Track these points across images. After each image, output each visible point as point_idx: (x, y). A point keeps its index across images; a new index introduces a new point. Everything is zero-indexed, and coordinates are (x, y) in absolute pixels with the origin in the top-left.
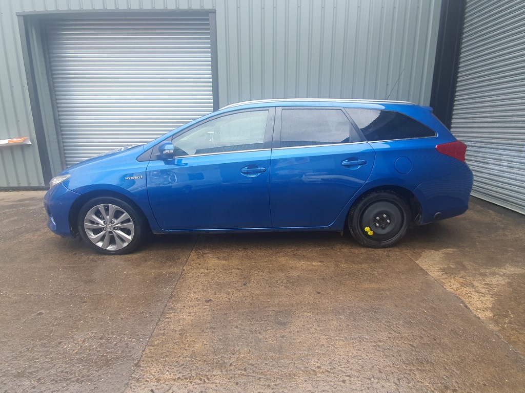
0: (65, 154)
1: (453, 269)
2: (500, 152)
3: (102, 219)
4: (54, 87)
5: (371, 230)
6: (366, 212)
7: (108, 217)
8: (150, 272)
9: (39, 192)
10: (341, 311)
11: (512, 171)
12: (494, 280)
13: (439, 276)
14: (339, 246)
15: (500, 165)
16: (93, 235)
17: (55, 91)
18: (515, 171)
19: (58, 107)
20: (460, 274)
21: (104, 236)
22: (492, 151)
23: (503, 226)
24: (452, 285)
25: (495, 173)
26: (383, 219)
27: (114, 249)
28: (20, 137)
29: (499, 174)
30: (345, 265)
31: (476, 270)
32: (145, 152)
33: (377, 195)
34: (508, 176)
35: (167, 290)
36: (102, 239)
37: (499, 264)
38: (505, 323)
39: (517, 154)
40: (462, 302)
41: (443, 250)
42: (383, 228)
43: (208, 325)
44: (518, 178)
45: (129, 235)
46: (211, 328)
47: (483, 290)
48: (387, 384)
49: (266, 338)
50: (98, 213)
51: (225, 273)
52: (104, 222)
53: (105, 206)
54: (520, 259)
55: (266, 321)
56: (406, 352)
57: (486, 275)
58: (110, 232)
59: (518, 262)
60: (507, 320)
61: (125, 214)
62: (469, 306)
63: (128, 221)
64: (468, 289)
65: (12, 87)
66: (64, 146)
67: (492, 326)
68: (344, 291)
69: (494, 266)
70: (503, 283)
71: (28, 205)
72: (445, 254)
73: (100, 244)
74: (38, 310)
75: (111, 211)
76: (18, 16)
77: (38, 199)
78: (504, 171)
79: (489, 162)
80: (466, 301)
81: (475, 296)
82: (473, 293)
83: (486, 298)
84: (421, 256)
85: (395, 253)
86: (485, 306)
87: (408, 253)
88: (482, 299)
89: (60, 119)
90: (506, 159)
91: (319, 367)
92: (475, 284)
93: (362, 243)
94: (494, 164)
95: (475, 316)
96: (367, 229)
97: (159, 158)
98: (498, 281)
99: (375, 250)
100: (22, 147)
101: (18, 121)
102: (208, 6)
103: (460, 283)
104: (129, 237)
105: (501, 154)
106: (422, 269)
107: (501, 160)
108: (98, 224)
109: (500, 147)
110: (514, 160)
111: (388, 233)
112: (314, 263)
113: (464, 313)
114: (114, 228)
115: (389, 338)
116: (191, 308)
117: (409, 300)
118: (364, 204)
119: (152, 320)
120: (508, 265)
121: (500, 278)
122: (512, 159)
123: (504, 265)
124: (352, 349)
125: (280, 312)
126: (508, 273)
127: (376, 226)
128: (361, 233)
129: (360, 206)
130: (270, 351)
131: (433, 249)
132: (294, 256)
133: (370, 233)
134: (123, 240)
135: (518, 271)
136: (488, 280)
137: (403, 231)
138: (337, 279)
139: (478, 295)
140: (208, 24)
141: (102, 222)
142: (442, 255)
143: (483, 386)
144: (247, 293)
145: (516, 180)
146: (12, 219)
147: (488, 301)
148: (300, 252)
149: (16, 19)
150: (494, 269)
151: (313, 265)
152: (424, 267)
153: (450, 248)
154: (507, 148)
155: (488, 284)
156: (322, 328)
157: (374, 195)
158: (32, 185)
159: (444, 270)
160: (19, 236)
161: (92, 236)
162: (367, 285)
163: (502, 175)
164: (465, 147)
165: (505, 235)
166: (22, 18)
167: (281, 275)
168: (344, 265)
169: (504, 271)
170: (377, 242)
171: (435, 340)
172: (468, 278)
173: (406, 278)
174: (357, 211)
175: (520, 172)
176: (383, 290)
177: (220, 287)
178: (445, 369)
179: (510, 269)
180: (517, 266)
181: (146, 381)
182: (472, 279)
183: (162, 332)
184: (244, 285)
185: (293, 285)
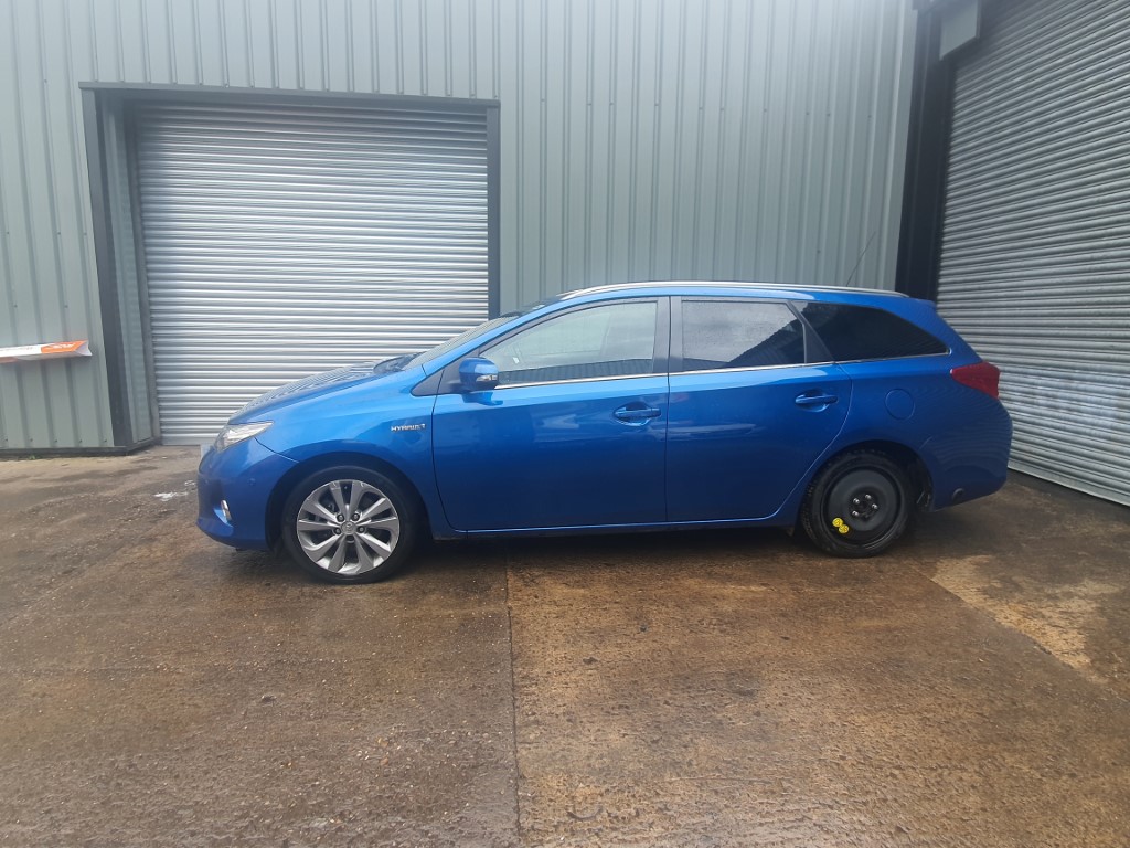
0: (157, 377)
1: (1000, 589)
2: (1031, 379)
3: (335, 510)
4: (145, 237)
5: (845, 523)
6: (836, 490)
7: (347, 507)
8: (446, 613)
9: (100, 459)
10: (839, 667)
11: (1057, 414)
12: (1074, 605)
13: (981, 602)
14: (783, 557)
15: (1033, 403)
16: (312, 544)
17: (146, 245)
18: (1061, 414)
19: (149, 279)
20: (1015, 597)
21: (334, 547)
22: (1016, 377)
23: (1055, 513)
24: (1008, 616)
25: (1024, 418)
26: (864, 503)
27: (354, 572)
28: (66, 341)
29: (1032, 420)
30: (812, 590)
31: (1038, 590)
32: (427, 377)
33: (854, 457)
34: (1050, 423)
35: (499, 645)
36: (330, 553)
37: (1075, 581)
38: (1114, 672)
39: (1063, 384)
40: (1035, 643)
41: (969, 559)
42: (865, 519)
43: (612, 703)
44: (1068, 427)
45: (386, 543)
46: (621, 706)
47: (1062, 623)
48: (965, 776)
49: (730, 719)
50: (327, 499)
51: (595, 610)
52: (338, 517)
53: (342, 485)
54: (1102, 570)
55: (714, 690)
56: (976, 726)
57: (1057, 598)
58: (350, 538)
59: (1103, 574)
60: (1115, 667)
61: (382, 500)
62: (1047, 648)
63: (387, 513)
64: (1039, 623)
65: (56, 234)
66: (156, 361)
67: (1094, 678)
68: (831, 634)
69: (1065, 582)
70: (1089, 608)
71: (92, 488)
72: (977, 564)
73: (325, 563)
74: (261, 694)
75: (355, 496)
76: (84, 88)
77: (108, 475)
78: (1041, 415)
79: (1013, 397)
80: (1041, 641)
81: (1053, 634)
82: (1047, 627)
83: (1070, 636)
84: (936, 569)
85: (890, 566)
86: (1074, 647)
87: (912, 566)
88: (1065, 636)
89: (151, 303)
90: (1043, 392)
91: (843, 758)
92: (1046, 612)
93: (828, 549)
94: (1022, 402)
95: (1064, 664)
96: (837, 522)
97: (455, 390)
98: (1080, 606)
99: (853, 561)
100: (70, 362)
101: (64, 307)
102: (485, 94)
103: (1019, 612)
104: (387, 548)
105: (1033, 384)
106: (947, 592)
107: (1034, 394)
108: (324, 520)
109: (1031, 371)
110: (1059, 394)
111: (874, 529)
112: (753, 588)
113: (1044, 659)
114: (358, 529)
115: (940, 705)
116: (564, 675)
117: (946, 643)
118: (833, 475)
119: (502, 699)
120: (1086, 580)
121: (1082, 602)
122: (1055, 393)
123: (1081, 581)
124: (884, 726)
125: (733, 674)
126: (1092, 593)
127: (854, 516)
128: (827, 529)
129: (824, 479)
130: (746, 738)
131: (952, 557)
132: (710, 575)
133: (844, 529)
134: (372, 552)
135: (1108, 589)
136: (1063, 605)
137: (899, 525)
138: (808, 614)
139: (1056, 631)
140: (484, 127)
141: (333, 517)
142: (973, 567)
143: (1113, 767)
144: (655, 644)
145: (1065, 430)
146: (77, 517)
147: (1076, 639)
148: (717, 569)
149: (78, 95)
150: (1067, 588)
151: (752, 591)
152: (950, 588)
153: (981, 554)
154: (1045, 372)
155: (1065, 612)
156: (819, 697)
157: (849, 457)
158: (85, 445)
159: (985, 592)
160: (118, 553)
161: (312, 547)
162: (865, 623)
163: (1037, 421)
164: (997, 372)
165: (1064, 529)
166: (92, 95)
167: (704, 610)
168: (810, 590)
169: (1084, 589)
170: (855, 546)
171: (1014, 704)
172: (1030, 603)
173: (927, 608)
174: (819, 488)
175: (1072, 417)
176: (896, 629)
177: (600, 636)
178: (1047, 746)
179: (1091, 587)
180: (1103, 581)
181: (551, 800)
182: (1037, 605)
183: (532, 718)
184: (644, 630)
185: (733, 627)
